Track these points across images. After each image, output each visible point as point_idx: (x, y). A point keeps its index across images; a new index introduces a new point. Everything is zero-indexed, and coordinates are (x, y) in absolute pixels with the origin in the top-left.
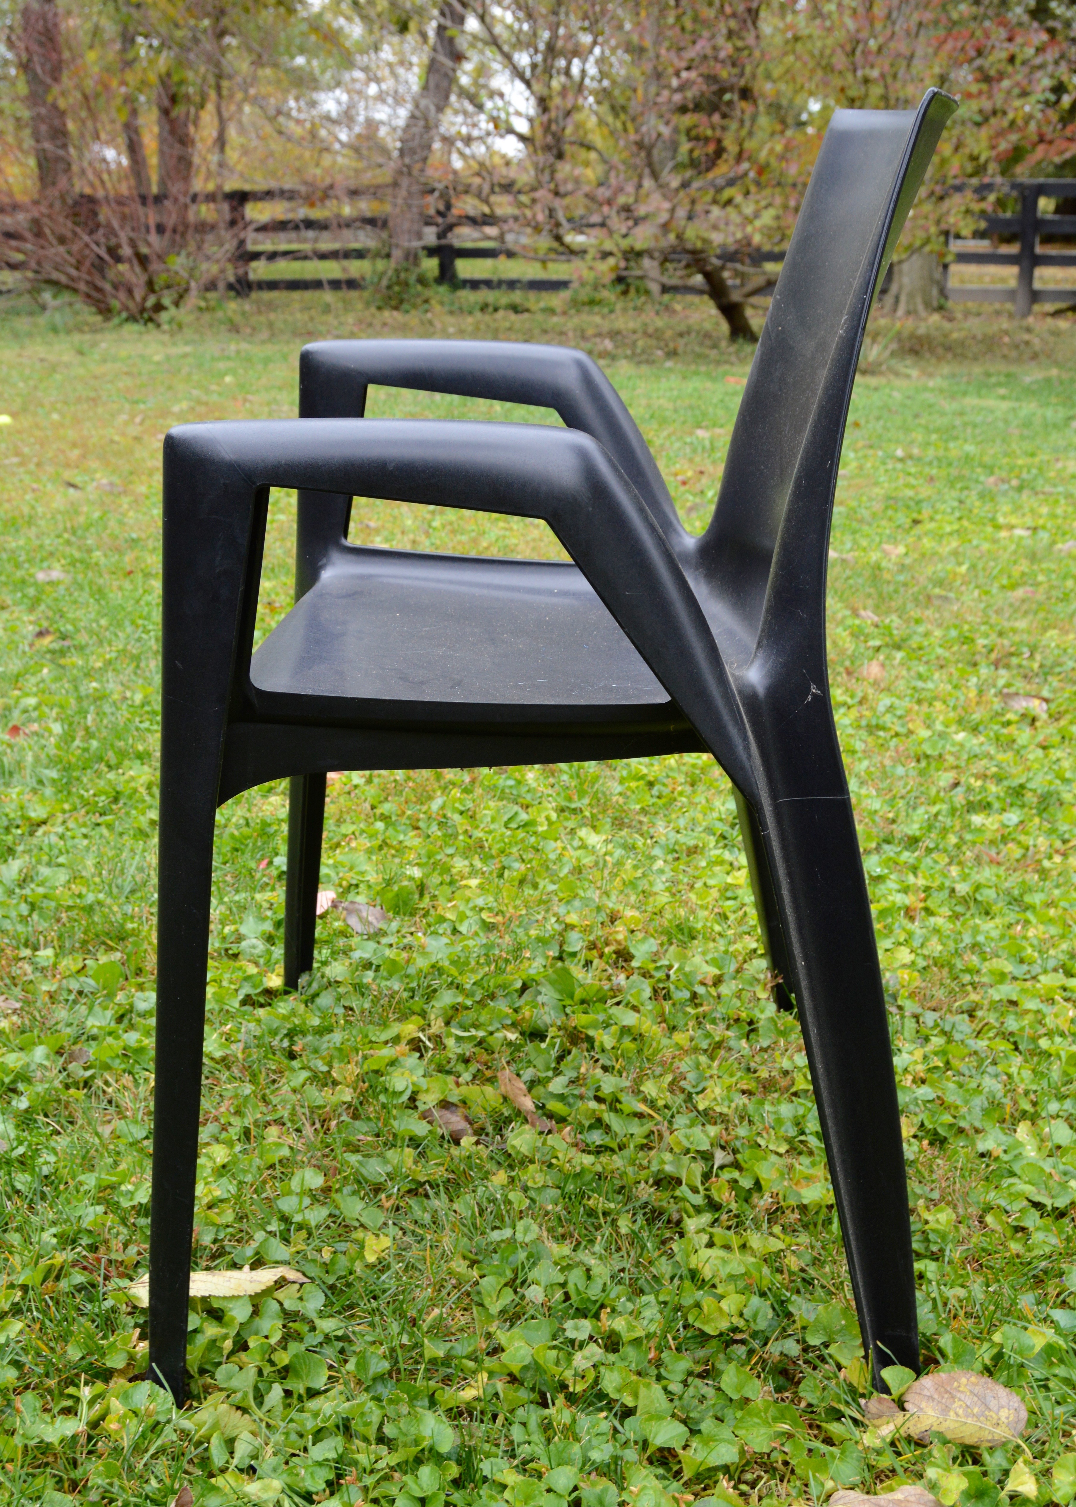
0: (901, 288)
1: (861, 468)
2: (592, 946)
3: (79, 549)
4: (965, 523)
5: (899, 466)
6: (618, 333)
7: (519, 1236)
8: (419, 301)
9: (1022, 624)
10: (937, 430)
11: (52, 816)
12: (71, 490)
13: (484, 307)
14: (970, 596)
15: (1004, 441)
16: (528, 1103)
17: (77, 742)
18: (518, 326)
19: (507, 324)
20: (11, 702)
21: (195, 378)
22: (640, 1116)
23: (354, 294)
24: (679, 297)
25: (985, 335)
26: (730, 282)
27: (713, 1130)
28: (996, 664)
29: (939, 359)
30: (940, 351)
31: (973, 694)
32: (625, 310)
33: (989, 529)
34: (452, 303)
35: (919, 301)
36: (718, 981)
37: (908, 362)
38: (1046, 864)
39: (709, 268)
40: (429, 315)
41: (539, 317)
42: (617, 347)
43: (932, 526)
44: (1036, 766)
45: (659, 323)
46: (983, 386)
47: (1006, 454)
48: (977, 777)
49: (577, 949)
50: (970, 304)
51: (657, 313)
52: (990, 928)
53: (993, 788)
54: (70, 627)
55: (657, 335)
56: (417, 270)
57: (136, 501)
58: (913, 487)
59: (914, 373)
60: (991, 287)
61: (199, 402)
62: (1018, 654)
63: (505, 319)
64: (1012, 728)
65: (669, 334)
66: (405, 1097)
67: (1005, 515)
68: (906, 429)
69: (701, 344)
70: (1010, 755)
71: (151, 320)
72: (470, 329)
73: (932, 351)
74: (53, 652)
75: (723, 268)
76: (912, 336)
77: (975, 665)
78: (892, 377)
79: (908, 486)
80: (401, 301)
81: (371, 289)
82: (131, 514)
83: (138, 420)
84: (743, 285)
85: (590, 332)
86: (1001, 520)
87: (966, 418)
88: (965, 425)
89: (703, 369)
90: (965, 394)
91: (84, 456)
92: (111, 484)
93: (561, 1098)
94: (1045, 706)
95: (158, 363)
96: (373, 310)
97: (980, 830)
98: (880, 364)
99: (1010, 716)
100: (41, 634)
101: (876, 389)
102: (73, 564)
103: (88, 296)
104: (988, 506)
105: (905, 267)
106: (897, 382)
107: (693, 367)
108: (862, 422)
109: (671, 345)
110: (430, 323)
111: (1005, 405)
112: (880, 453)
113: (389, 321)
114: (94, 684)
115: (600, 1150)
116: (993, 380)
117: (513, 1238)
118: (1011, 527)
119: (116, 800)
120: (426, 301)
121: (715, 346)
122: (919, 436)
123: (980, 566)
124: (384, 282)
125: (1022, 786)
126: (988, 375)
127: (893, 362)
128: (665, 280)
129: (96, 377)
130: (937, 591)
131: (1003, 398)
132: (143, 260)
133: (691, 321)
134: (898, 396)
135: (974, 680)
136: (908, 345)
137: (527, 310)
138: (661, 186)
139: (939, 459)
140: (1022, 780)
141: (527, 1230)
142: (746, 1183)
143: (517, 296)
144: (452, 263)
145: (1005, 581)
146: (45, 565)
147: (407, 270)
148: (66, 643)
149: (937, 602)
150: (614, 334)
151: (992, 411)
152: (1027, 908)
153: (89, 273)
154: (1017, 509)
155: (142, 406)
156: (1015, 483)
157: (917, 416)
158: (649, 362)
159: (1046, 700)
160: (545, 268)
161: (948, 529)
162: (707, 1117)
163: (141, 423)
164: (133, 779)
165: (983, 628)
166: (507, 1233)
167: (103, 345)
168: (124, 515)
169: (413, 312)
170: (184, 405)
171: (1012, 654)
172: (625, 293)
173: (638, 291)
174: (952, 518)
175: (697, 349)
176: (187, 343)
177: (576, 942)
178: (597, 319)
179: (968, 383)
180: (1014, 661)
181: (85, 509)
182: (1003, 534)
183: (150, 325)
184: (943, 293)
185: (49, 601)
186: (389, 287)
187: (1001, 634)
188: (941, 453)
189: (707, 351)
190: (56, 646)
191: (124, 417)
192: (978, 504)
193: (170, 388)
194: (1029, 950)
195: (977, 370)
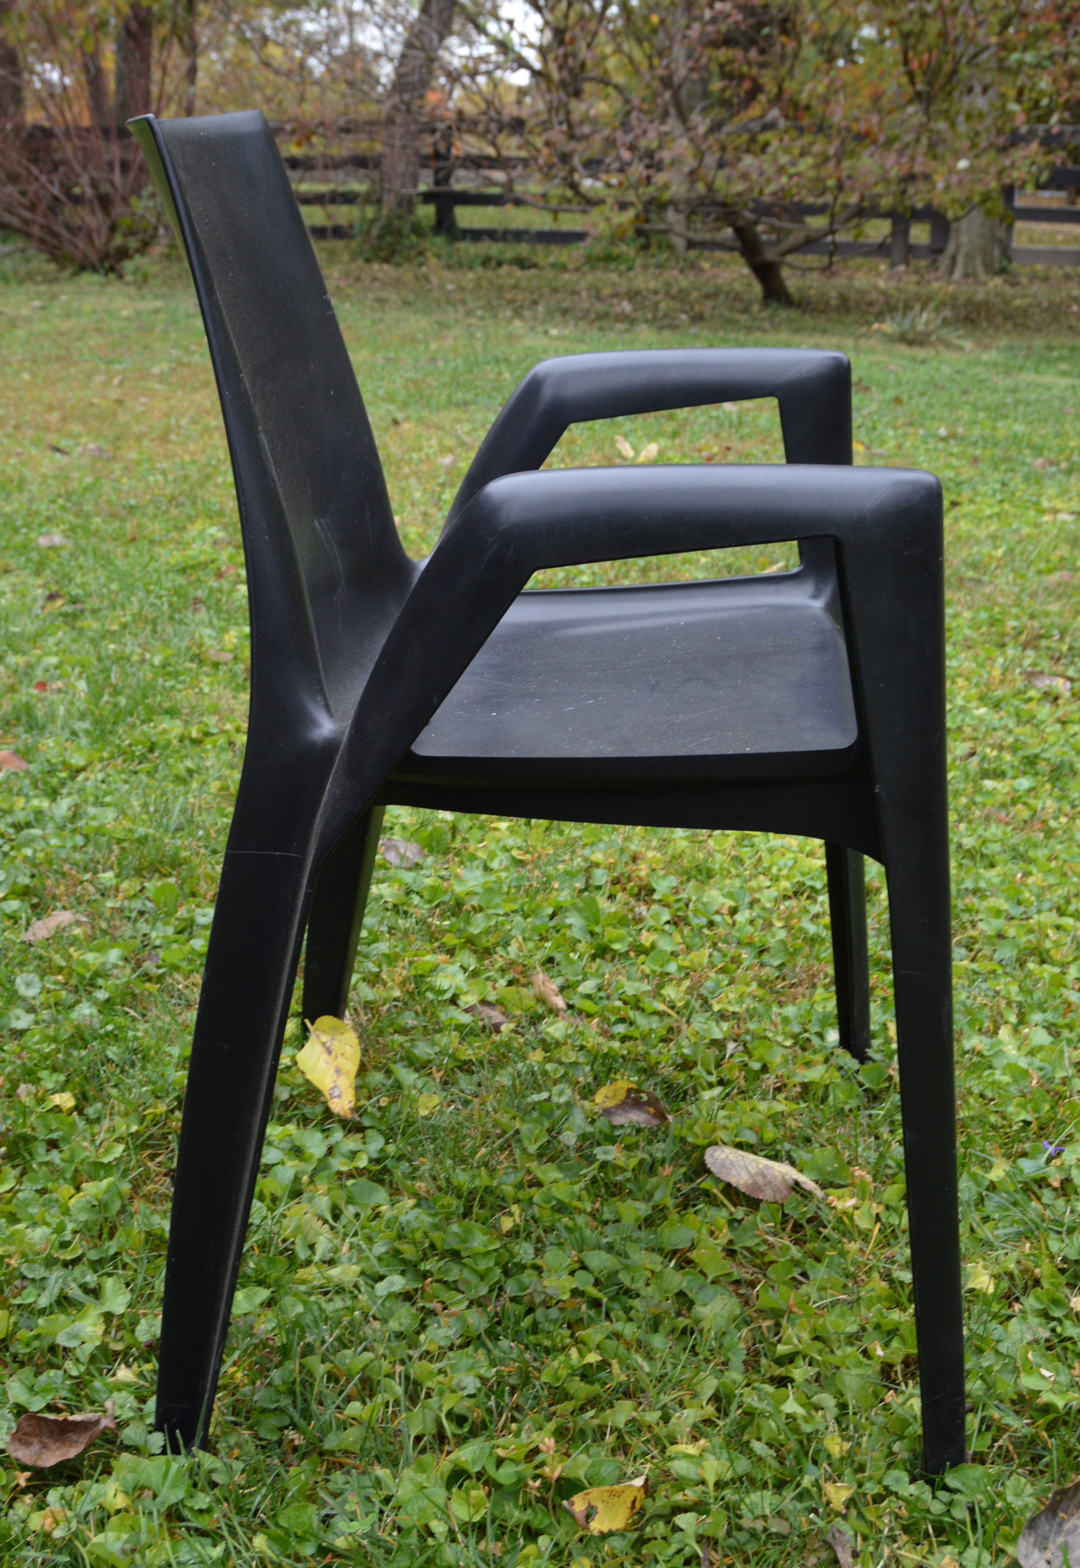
0: (958, 247)
1: (899, 446)
2: (616, 882)
3: (77, 515)
4: (1006, 506)
5: (941, 445)
6: (638, 293)
7: (555, 1099)
8: (413, 253)
9: (1055, 607)
10: (986, 409)
11: (90, 763)
12: (58, 455)
13: (486, 262)
14: (1004, 580)
15: (1057, 421)
16: (559, 1002)
17: (106, 698)
18: (524, 283)
19: (513, 281)
20: (33, 660)
21: (173, 336)
22: (661, 1014)
23: (339, 244)
24: (707, 253)
25: (1051, 304)
26: (764, 237)
27: (725, 1026)
28: (1025, 646)
29: (997, 328)
30: (999, 319)
31: (997, 672)
32: (645, 267)
33: (1032, 513)
34: (450, 256)
35: (978, 261)
36: (733, 911)
37: (961, 332)
38: (1052, 824)
39: (741, 223)
40: (424, 269)
41: (549, 274)
42: (636, 310)
43: (971, 508)
44: (1052, 739)
45: (684, 282)
46: (1044, 361)
47: (1057, 435)
48: (993, 747)
49: (602, 882)
50: (1039, 267)
51: (682, 271)
52: (993, 875)
53: (1007, 757)
54: (80, 592)
55: (681, 296)
56: (412, 218)
57: (126, 468)
58: (954, 468)
59: (968, 345)
60: (1063, 247)
61: (180, 363)
62: (1048, 636)
63: (509, 274)
64: (1033, 704)
65: (695, 295)
66: (448, 995)
67: (1050, 499)
68: (952, 406)
69: (731, 309)
70: (1028, 729)
71: (112, 269)
72: (471, 285)
73: (990, 319)
74: (65, 615)
75: (756, 222)
76: (969, 302)
77: (1003, 646)
78: (942, 349)
79: (949, 466)
80: (393, 253)
81: (359, 239)
82: (125, 480)
83: (116, 381)
84: (779, 241)
85: (606, 292)
86: (1045, 504)
87: (1019, 396)
88: (1017, 403)
89: (732, 336)
90: (1021, 368)
91: (64, 419)
92: (100, 449)
93: (588, 997)
94: (1068, 685)
95: (128, 319)
96: (360, 262)
97: (991, 793)
98: (929, 334)
99: (1032, 693)
100: (52, 597)
101: (923, 362)
102: (73, 529)
103: (42, 241)
104: (1034, 489)
105: (964, 224)
106: (947, 355)
107: (721, 334)
108: (905, 397)
109: (697, 308)
110: (426, 278)
111: (1063, 382)
112: (921, 432)
113: (380, 275)
114: (112, 646)
115: (624, 1039)
116: (1055, 354)
117: (549, 1099)
118: (1055, 511)
119: (151, 750)
120: (421, 253)
121: (746, 310)
122: (965, 414)
123: (1018, 550)
124: (375, 232)
125: (1036, 756)
126: (1050, 348)
127: (944, 332)
128: (691, 235)
129: (62, 334)
130: (971, 574)
131: (1064, 374)
132: (105, 202)
133: (720, 281)
134: (946, 370)
135: (1001, 660)
136: (963, 313)
137: (535, 266)
138: (688, 130)
139: (984, 439)
140: (1037, 750)
141: (561, 1093)
142: (756, 1066)
143: (523, 249)
144: (450, 211)
145: (1042, 566)
146: (44, 529)
147: (400, 218)
148: (79, 606)
149: (969, 585)
150: (633, 295)
151: (1049, 389)
152: (1030, 861)
153: (45, 216)
154: (1064, 493)
155: (117, 367)
156: (1064, 465)
157: (965, 392)
158: (673, 327)
159: (1071, 680)
160: (556, 219)
161: (988, 512)
162: (722, 1016)
163: (121, 384)
164: (165, 732)
165: (1014, 610)
166: (545, 1095)
167: (64, 298)
168: (118, 481)
169: (406, 266)
170: (165, 366)
171: (1041, 637)
172: (645, 247)
173: (660, 247)
174: (992, 501)
175: (726, 313)
176: (156, 297)
177: (600, 877)
178: (614, 277)
179: (1027, 357)
180: (1044, 643)
181: (75, 475)
182: (1047, 518)
183: (112, 276)
184: (1006, 253)
185: (54, 566)
186: (380, 237)
187: (1032, 617)
188: (987, 432)
189: (737, 316)
190: (69, 609)
191: (99, 379)
192: (1022, 486)
193: (146, 347)
194: (1027, 895)
195: (1039, 342)
